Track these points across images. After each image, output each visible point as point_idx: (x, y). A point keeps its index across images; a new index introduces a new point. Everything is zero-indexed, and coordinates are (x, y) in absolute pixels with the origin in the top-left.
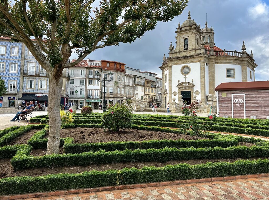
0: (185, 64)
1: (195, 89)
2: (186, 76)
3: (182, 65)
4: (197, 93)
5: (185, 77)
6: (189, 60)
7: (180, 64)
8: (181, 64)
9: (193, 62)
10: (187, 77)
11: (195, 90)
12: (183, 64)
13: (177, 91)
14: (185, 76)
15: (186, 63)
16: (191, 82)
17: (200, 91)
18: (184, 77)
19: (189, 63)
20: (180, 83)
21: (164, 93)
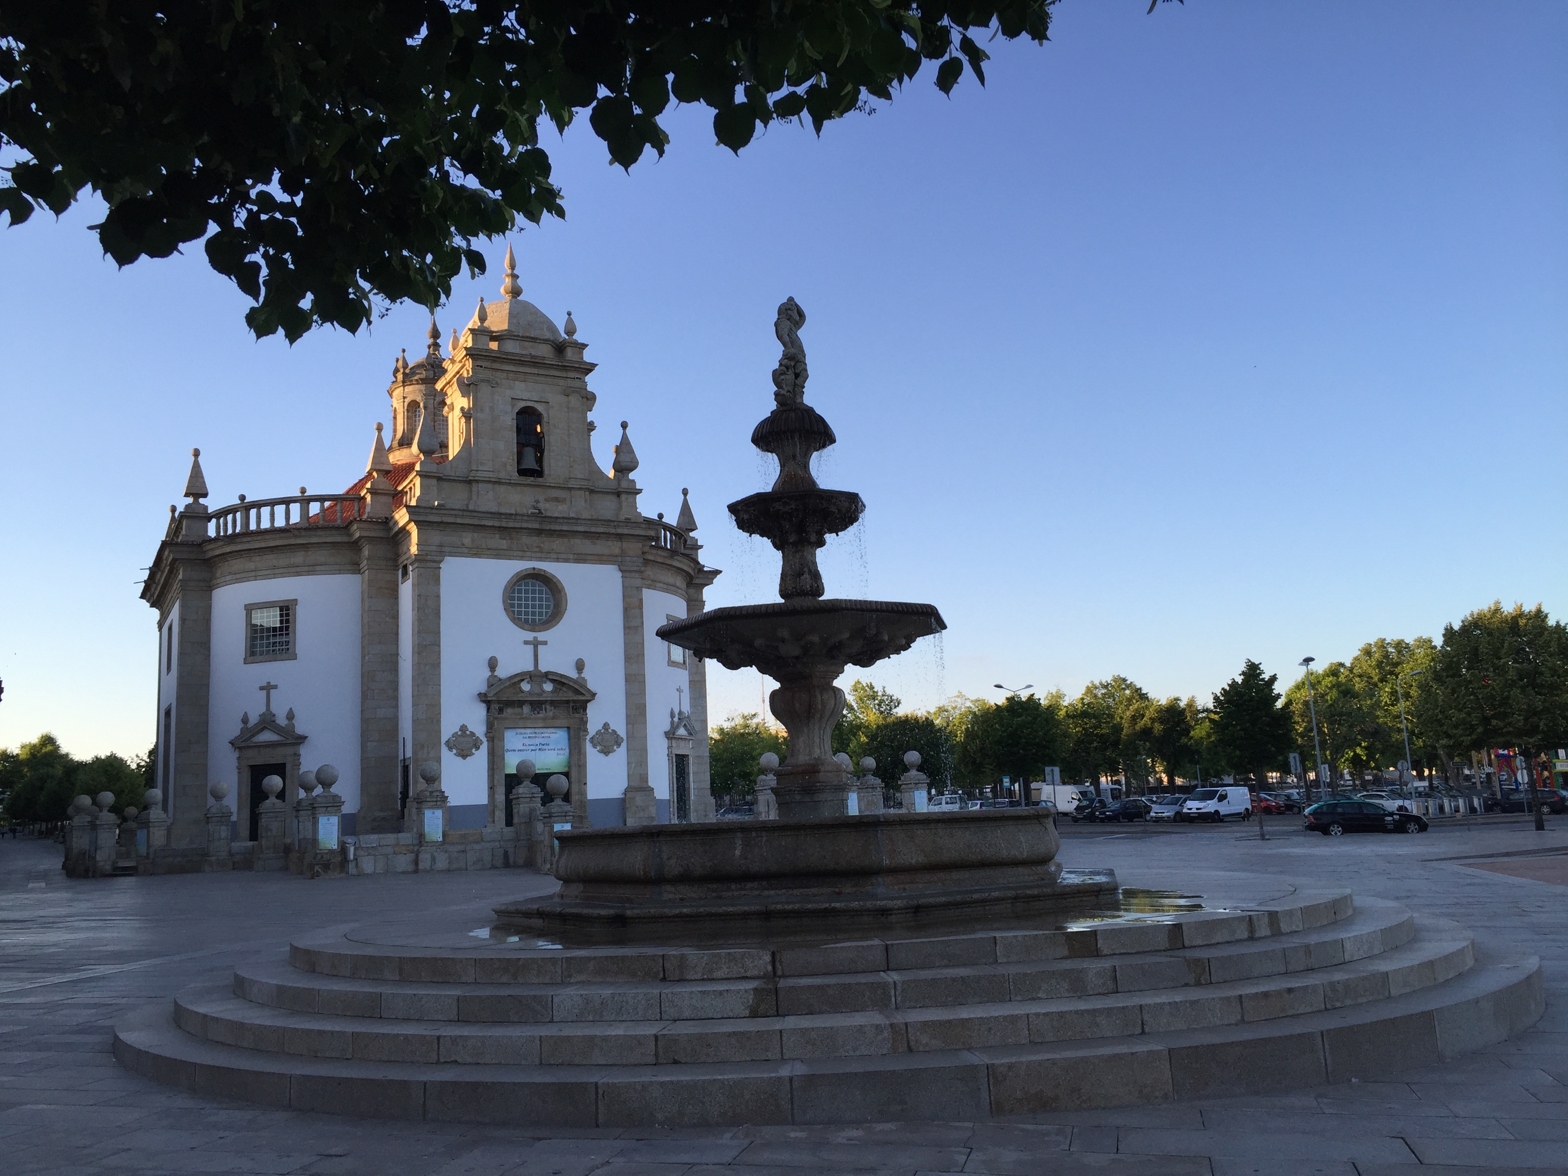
0: (530, 559)
1: (594, 718)
2: (541, 636)
3: (516, 567)
4: (607, 739)
5: (536, 642)
6: (557, 544)
7: (498, 554)
8: (509, 558)
9: (581, 558)
10: (545, 643)
12: (522, 558)
14: (530, 636)
15: (540, 559)
16: (573, 674)
17: (622, 732)
18: (526, 643)
19: (558, 560)
20: (503, 672)
21: (241, 744)
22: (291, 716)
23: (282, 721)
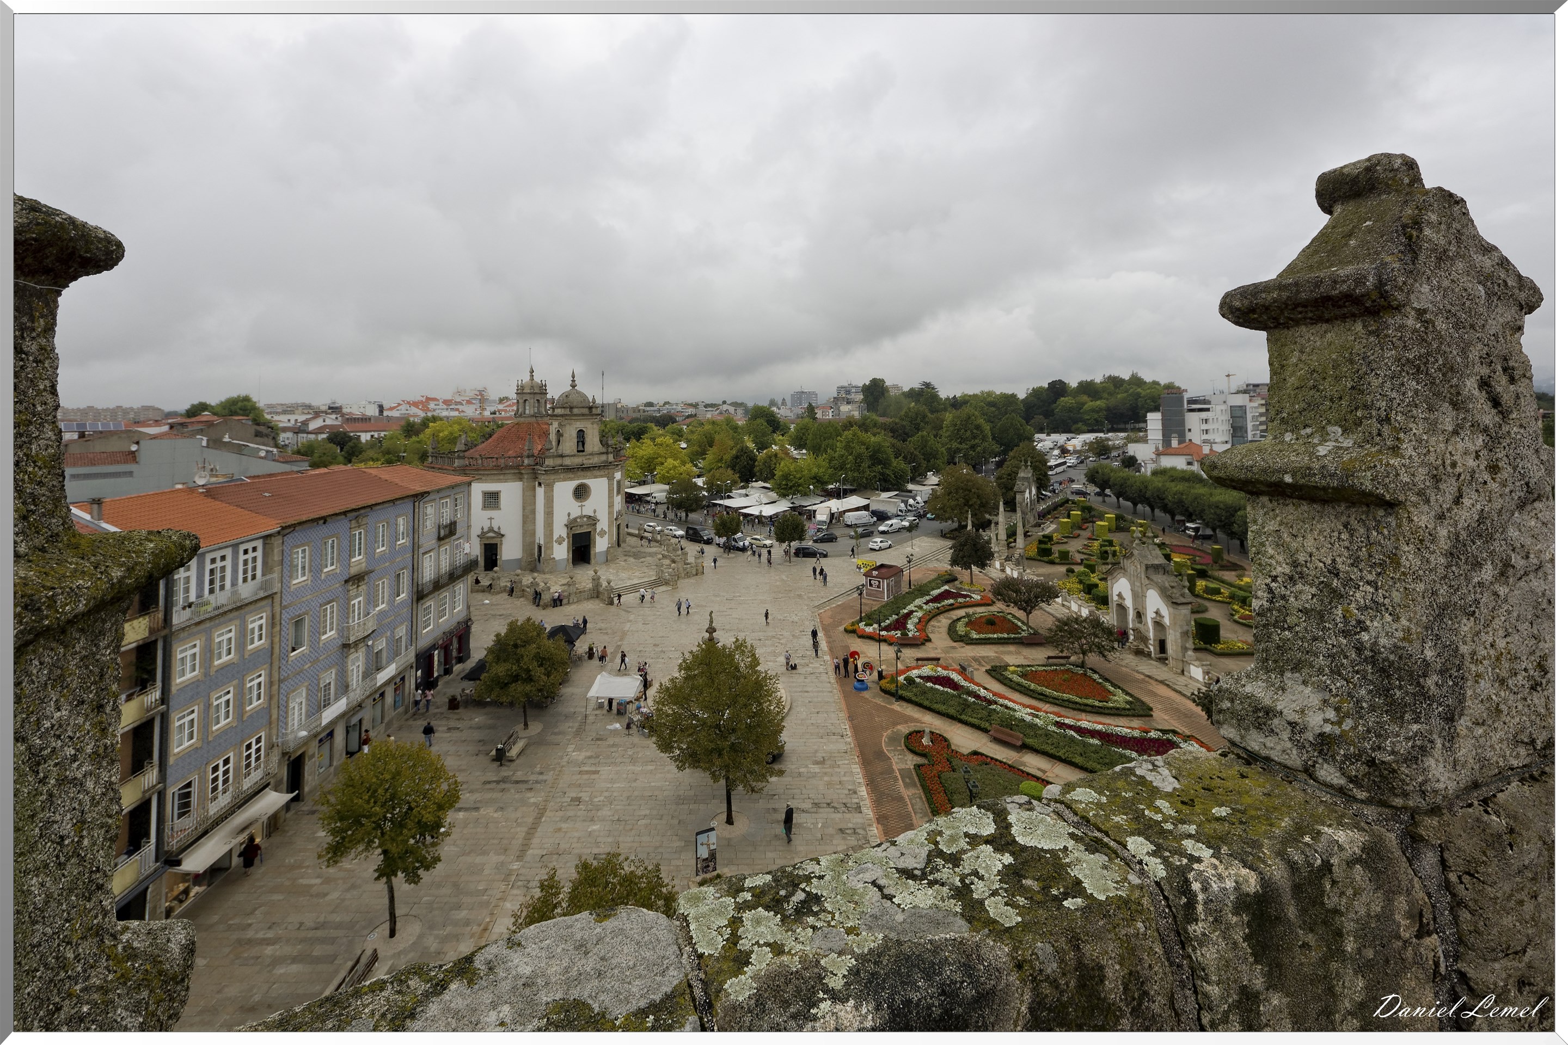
0: (580, 480)
1: (599, 528)
2: (583, 504)
3: (575, 483)
4: (602, 533)
5: (582, 506)
6: (589, 473)
7: (571, 479)
8: (573, 480)
9: (596, 477)
10: (585, 506)
11: (598, 531)
12: (577, 480)
13: (565, 535)
14: (580, 504)
15: (583, 479)
16: (592, 515)
17: (607, 531)
18: (579, 507)
19: (589, 479)
20: (571, 517)
21: (482, 536)
22: (499, 528)
23: (496, 529)
